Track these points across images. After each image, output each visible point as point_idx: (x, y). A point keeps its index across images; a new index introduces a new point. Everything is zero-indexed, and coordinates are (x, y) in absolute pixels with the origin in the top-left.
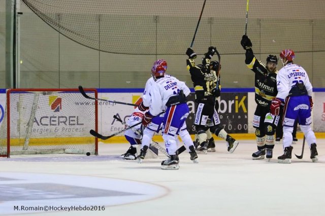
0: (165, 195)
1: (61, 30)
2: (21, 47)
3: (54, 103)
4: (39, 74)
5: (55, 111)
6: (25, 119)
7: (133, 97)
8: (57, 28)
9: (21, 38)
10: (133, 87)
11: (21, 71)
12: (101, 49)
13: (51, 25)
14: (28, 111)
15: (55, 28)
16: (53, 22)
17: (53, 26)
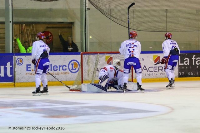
0: (171, 112)
1: (112, 18)
2: (89, 28)
3: (108, 60)
4: (100, 43)
5: (109, 65)
6: (92, 69)
7: (154, 56)
8: (110, 17)
9: (89, 23)
10: (154, 50)
11: (89, 42)
12: (135, 29)
13: (106, 15)
14: (94, 65)
15: (108, 17)
16: (108, 14)
17: (107, 16)
